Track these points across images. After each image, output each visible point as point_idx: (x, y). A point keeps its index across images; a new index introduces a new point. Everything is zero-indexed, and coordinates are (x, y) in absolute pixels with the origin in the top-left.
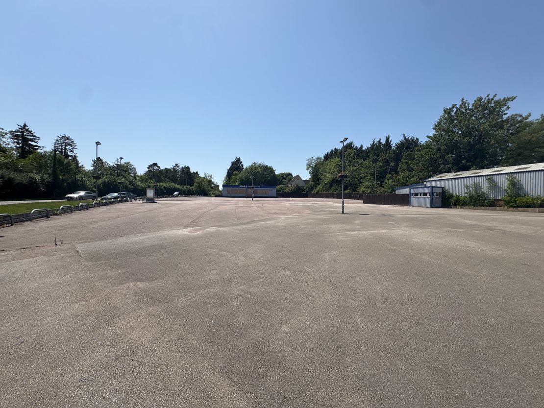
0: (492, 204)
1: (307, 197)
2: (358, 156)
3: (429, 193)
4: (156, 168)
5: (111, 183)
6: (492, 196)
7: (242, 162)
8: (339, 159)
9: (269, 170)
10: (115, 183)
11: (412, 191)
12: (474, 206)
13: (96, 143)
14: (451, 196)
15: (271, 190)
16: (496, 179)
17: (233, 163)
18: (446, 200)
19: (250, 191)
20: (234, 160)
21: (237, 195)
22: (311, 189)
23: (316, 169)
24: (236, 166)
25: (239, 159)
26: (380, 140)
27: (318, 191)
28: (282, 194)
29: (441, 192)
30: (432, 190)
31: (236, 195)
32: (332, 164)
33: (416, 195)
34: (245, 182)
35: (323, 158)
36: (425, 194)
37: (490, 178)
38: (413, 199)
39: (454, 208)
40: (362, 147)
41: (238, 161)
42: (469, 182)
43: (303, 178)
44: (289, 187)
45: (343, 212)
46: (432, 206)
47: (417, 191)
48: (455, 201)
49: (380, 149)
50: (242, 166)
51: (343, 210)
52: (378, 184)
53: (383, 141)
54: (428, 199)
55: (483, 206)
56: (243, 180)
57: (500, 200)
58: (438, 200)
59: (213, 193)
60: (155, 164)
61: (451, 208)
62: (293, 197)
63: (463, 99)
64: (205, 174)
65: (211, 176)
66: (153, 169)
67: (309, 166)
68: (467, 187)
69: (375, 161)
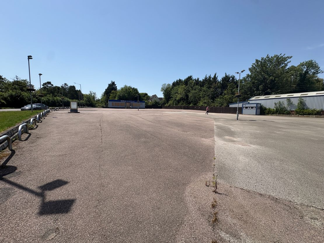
0: (289, 113)
1: (162, 108)
2: (197, 84)
3: (255, 107)
4: (49, 85)
5: (19, 96)
6: (289, 109)
7: (116, 85)
8: (185, 85)
9: (135, 90)
10: (21, 96)
11: (244, 106)
12: (279, 114)
13: (29, 57)
14: (266, 109)
15: (142, 104)
16: (292, 100)
17: (109, 85)
18: (262, 111)
19: (128, 104)
20: (110, 83)
21: (119, 107)
22: (164, 104)
23: (168, 92)
24: (112, 87)
25: (114, 82)
26: (210, 75)
27: (170, 105)
28: (147, 107)
29: (260, 106)
30: (257, 105)
31: (118, 107)
32: (181, 89)
33: (246, 108)
34: (121, 98)
35: (171, 85)
36: (252, 108)
37: (289, 99)
38: (244, 110)
39: (267, 115)
40: (198, 79)
41: (113, 83)
42: (277, 101)
43: (159, 97)
44: (150, 102)
45: (238, 119)
46: (256, 115)
47: (247, 106)
48: (268, 111)
49: (210, 82)
50: (116, 87)
51: (238, 118)
53: (212, 76)
54: (254, 111)
55: (284, 114)
56: (121, 97)
57: (293, 111)
58: (259, 111)
59: (98, 105)
60: (49, 83)
61: (265, 115)
62: (154, 108)
63: (268, 55)
64: (90, 92)
65: (95, 94)
66: (47, 86)
67: (162, 89)
68: (276, 104)
69: (209, 88)
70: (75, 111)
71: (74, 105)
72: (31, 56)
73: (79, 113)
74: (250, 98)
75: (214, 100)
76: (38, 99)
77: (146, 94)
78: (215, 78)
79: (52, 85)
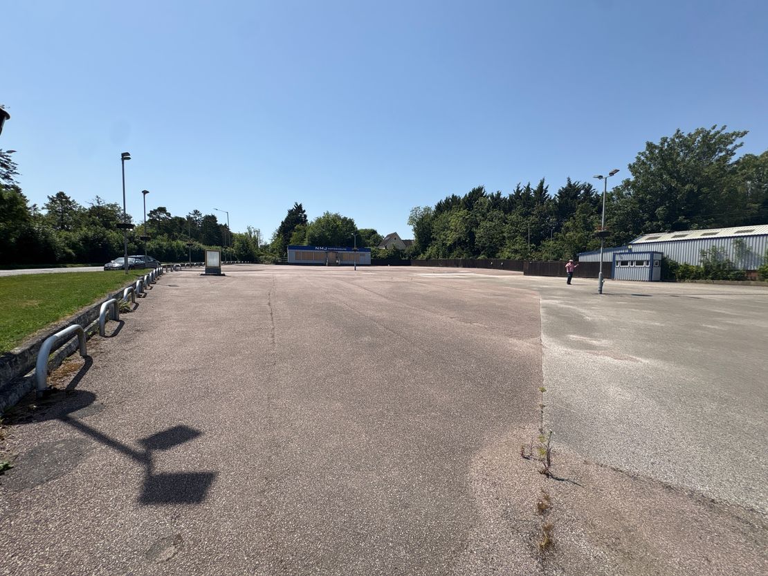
0: (741, 277)
1: (410, 265)
2: (494, 207)
3: (648, 262)
4: (163, 215)
5: (100, 240)
6: (740, 266)
7: (304, 211)
8: (466, 211)
9: (349, 223)
10: (105, 239)
11: (618, 258)
12: (712, 279)
14: (676, 266)
15: (364, 255)
16: (750, 243)
17: (291, 212)
18: (667, 271)
19: (331, 255)
20: (292, 207)
21: (311, 262)
22: (416, 254)
23: (425, 226)
24: (296, 217)
25: (301, 205)
26: (529, 185)
27: (430, 257)
28: (377, 262)
29: (660, 259)
30: (652, 257)
31: (309, 262)
32: (455, 220)
33: (624, 263)
34: (317, 242)
35: (433, 209)
36: (640, 263)
37: (739, 241)
38: (618, 270)
39: (680, 282)
40: (499, 194)
41: (299, 208)
42: (706, 246)
43: (403, 238)
44: (383, 251)
45: (601, 291)
46: (651, 280)
47: (626, 258)
48: (683, 272)
49: (528, 200)
50: (305, 216)
52: (533, 248)
53: (534, 187)
54: (645, 271)
55: (728, 279)
56: (315, 239)
57: (754, 271)
58: (657, 270)
59: (265, 258)
60: (162, 210)
61: (675, 281)
62: (392, 265)
63: (678, 131)
64: (249, 228)
65: (258, 232)
66: (159, 217)
67: (412, 220)
68: (703, 253)
69: (526, 215)
70: (215, 272)
71: (213, 259)
72: (128, 154)
73: (224, 275)
74: (634, 238)
75: (538, 244)
76: (139, 246)
77: (374, 232)
78: (541, 190)
79: (169, 215)
